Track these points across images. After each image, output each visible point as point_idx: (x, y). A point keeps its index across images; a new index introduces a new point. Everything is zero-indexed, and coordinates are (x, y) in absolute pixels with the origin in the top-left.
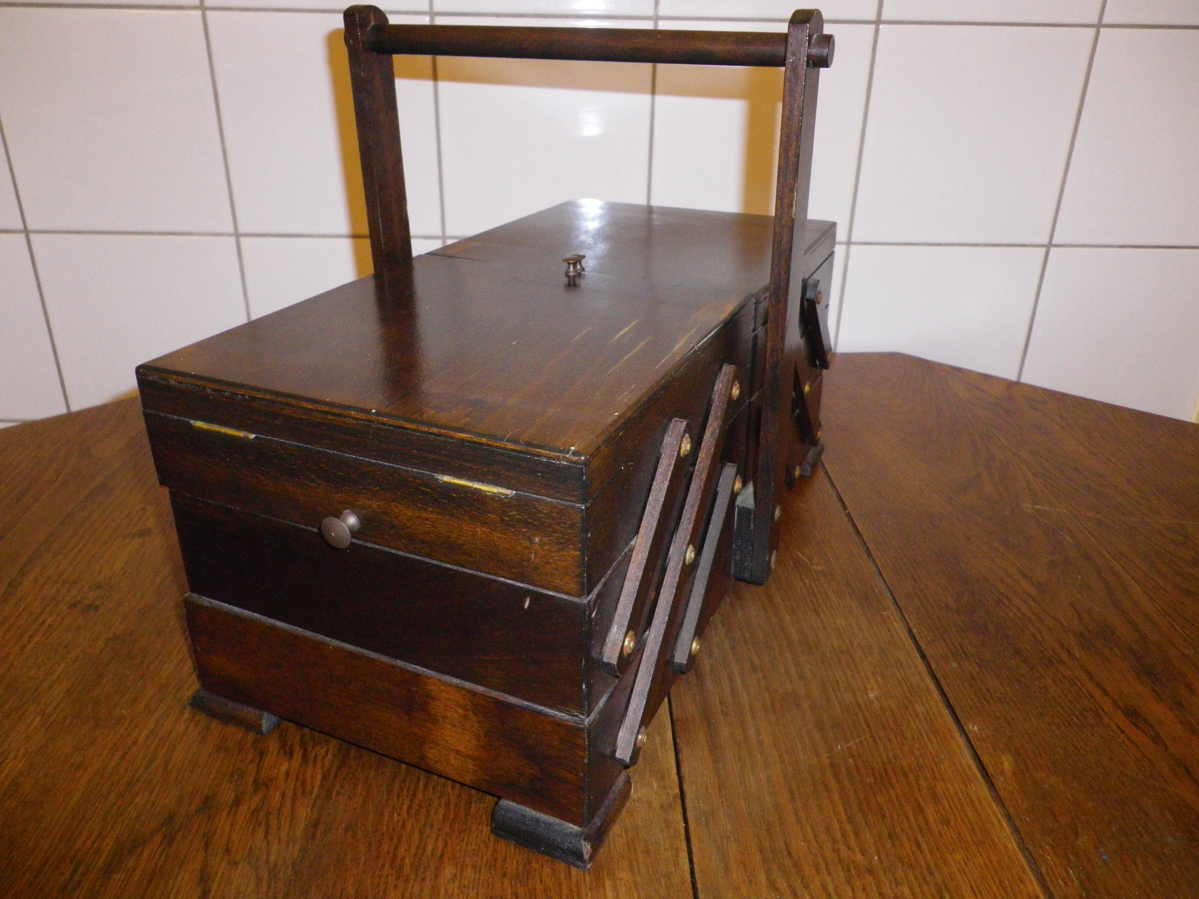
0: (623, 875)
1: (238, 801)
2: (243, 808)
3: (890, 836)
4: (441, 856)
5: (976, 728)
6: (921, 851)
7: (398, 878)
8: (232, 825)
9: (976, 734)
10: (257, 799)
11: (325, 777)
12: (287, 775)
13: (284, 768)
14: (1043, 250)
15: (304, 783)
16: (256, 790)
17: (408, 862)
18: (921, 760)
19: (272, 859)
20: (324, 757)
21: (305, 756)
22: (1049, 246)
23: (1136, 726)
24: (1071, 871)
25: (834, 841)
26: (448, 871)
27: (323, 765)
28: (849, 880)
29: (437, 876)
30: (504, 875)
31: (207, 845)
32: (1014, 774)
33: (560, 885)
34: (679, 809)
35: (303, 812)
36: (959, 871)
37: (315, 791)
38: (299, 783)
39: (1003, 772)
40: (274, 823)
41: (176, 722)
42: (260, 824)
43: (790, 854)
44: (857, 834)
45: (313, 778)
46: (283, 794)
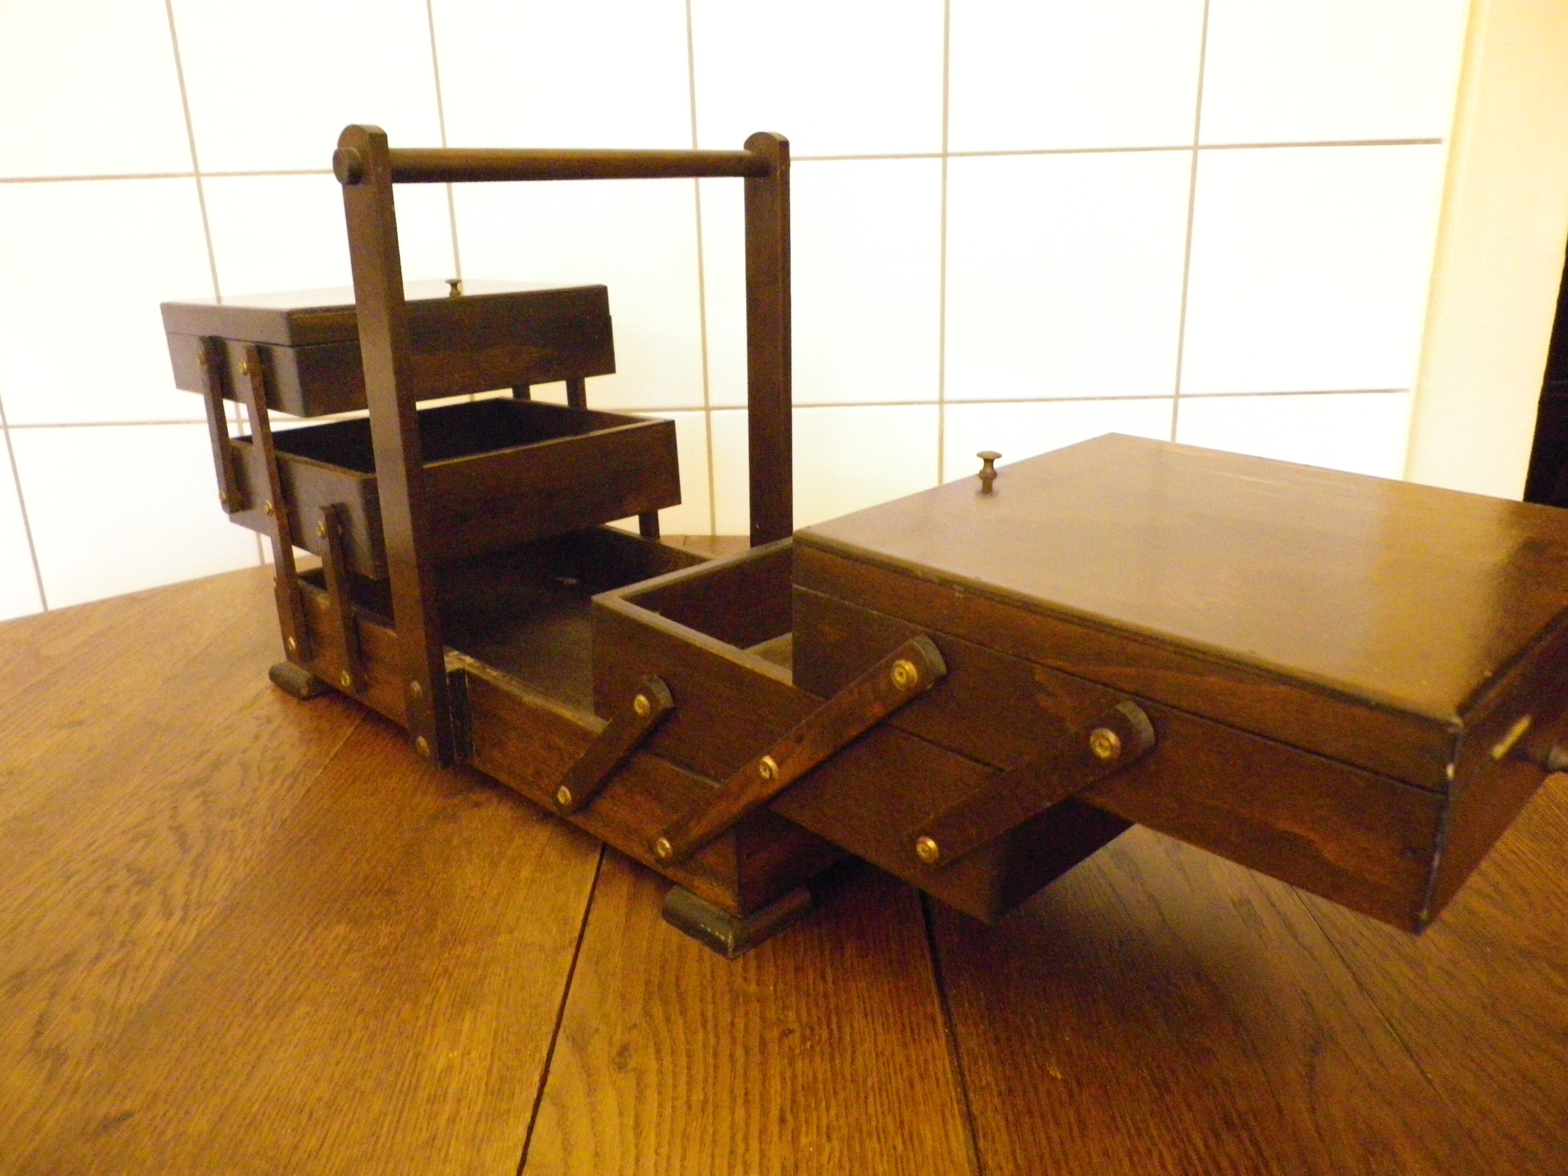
0: (488, 1008)
1: (99, 957)
2: (103, 962)
4: (299, 999)
8: (85, 977)
10: (120, 955)
11: (200, 934)
12: (160, 934)
13: (158, 928)
15: (174, 940)
16: (122, 946)
19: (119, 1003)
20: (205, 917)
21: (184, 917)
26: (302, 1010)
27: (202, 923)
28: (733, 1008)
29: (288, 1014)
30: (361, 1011)
31: (53, 994)
33: (416, 1019)
34: (572, 951)
35: (166, 964)
38: (170, 940)
40: (130, 975)
42: (115, 976)
43: (677, 987)
45: (186, 936)
46: (149, 950)
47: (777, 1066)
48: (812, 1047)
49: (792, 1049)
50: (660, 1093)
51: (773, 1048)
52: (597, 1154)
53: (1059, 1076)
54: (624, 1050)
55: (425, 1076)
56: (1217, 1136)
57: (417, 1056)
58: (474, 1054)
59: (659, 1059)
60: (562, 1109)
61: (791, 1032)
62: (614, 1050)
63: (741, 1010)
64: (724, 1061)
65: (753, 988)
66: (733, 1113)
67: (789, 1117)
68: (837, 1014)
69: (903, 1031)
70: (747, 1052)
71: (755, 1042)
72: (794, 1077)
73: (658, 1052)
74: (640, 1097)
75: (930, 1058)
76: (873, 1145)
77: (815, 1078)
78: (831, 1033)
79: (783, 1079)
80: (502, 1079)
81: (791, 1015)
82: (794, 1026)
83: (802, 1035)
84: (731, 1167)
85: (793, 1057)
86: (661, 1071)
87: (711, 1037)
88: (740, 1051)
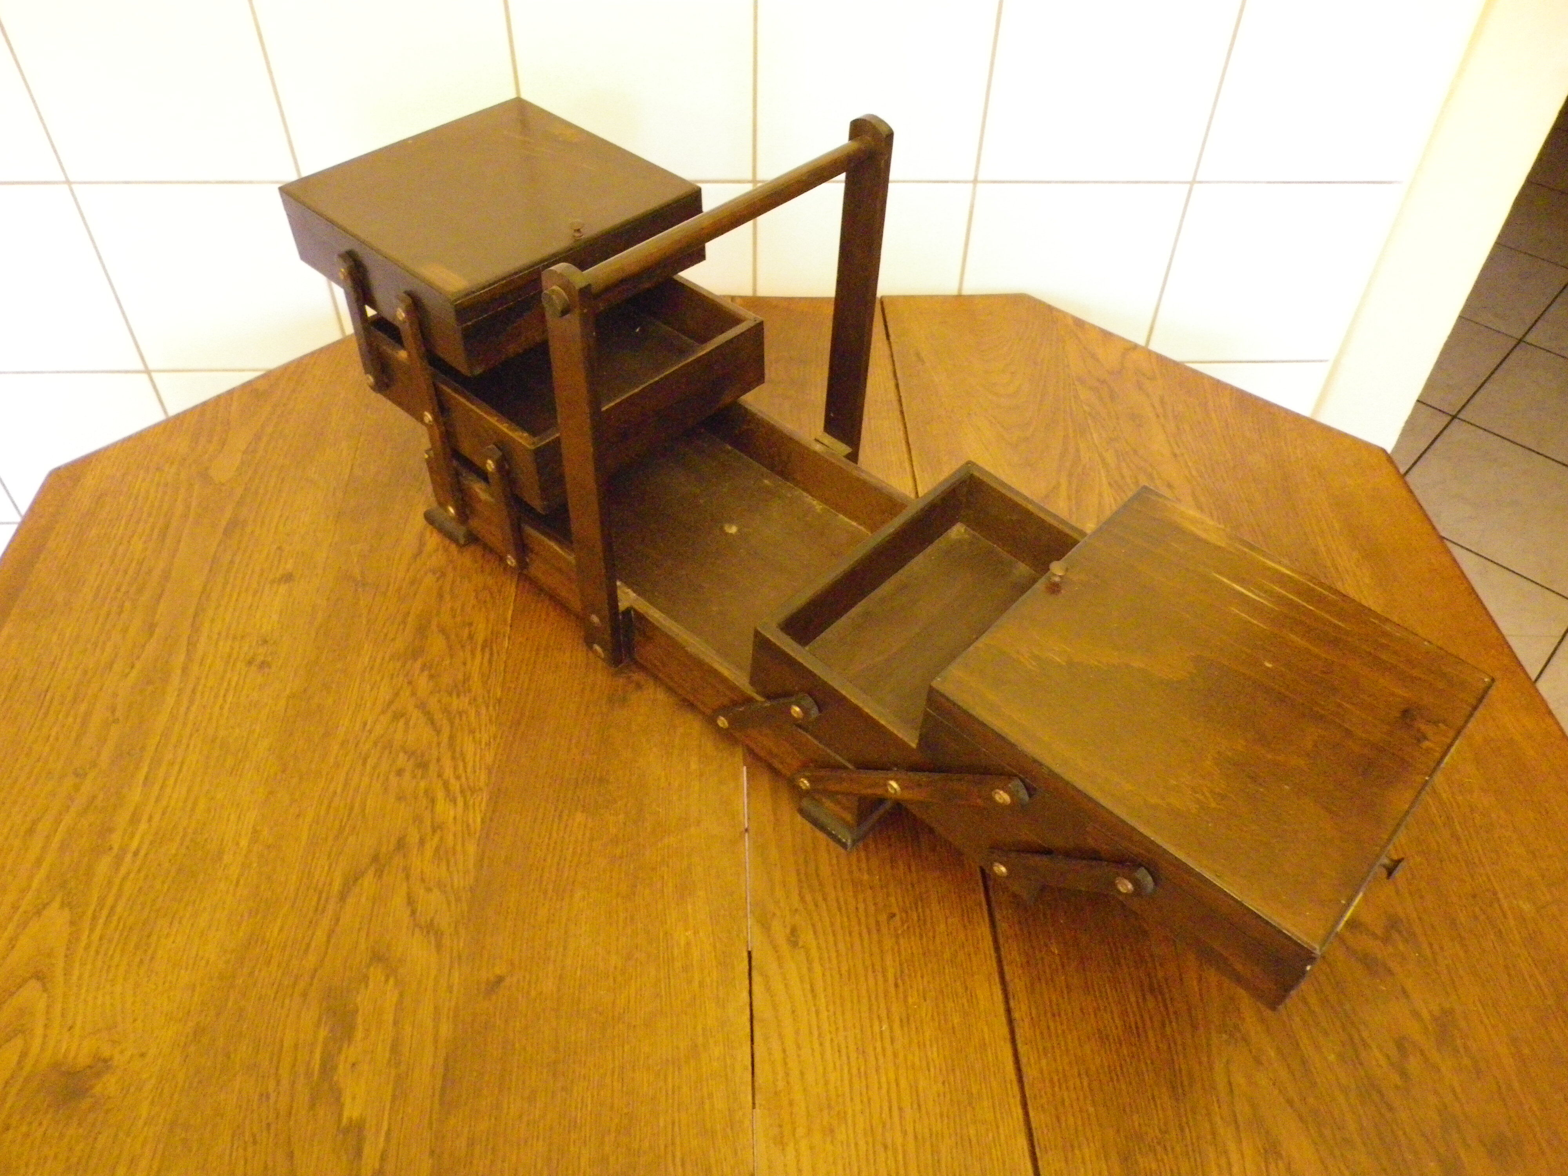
0: (701, 893)
1: (422, 842)
2: (428, 846)
3: (891, 860)
4: (573, 883)
6: (910, 871)
7: (545, 899)
8: (422, 861)
10: (436, 839)
11: (483, 820)
12: (455, 819)
13: (452, 813)
14: (1188, 186)
15: (468, 825)
16: (434, 831)
17: (550, 886)
19: (455, 885)
20: (481, 803)
21: (466, 804)
22: (1194, 182)
25: (851, 865)
26: (579, 894)
27: (481, 810)
28: (855, 895)
29: (571, 897)
30: (618, 894)
31: (408, 877)
33: (656, 902)
35: (472, 849)
36: (933, 885)
37: (478, 833)
38: (465, 826)
40: (452, 858)
41: (362, 775)
42: (442, 859)
43: (818, 875)
44: (868, 859)
45: (475, 821)
46: (455, 835)
47: (888, 943)
48: (908, 927)
49: (896, 929)
50: (822, 965)
51: (884, 930)
52: (793, 1012)
53: (1056, 952)
54: (794, 931)
55: (676, 951)
56: (1144, 999)
57: (665, 933)
58: (701, 933)
59: (817, 938)
60: (766, 977)
61: (894, 915)
62: (788, 931)
63: (861, 897)
64: (856, 939)
65: (866, 877)
66: (866, 980)
67: (899, 981)
68: (921, 900)
69: (962, 915)
70: (869, 932)
71: (872, 921)
72: (899, 952)
73: (815, 933)
74: (810, 969)
75: (980, 937)
76: (950, 1005)
77: (912, 953)
78: (918, 916)
79: (893, 954)
80: (724, 954)
81: (893, 900)
82: (895, 910)
83: (901, 919)
84: (871, 1019)
85: (897, 936)
86: (819, 948)
87: (845, 919)
88: (865, 931)
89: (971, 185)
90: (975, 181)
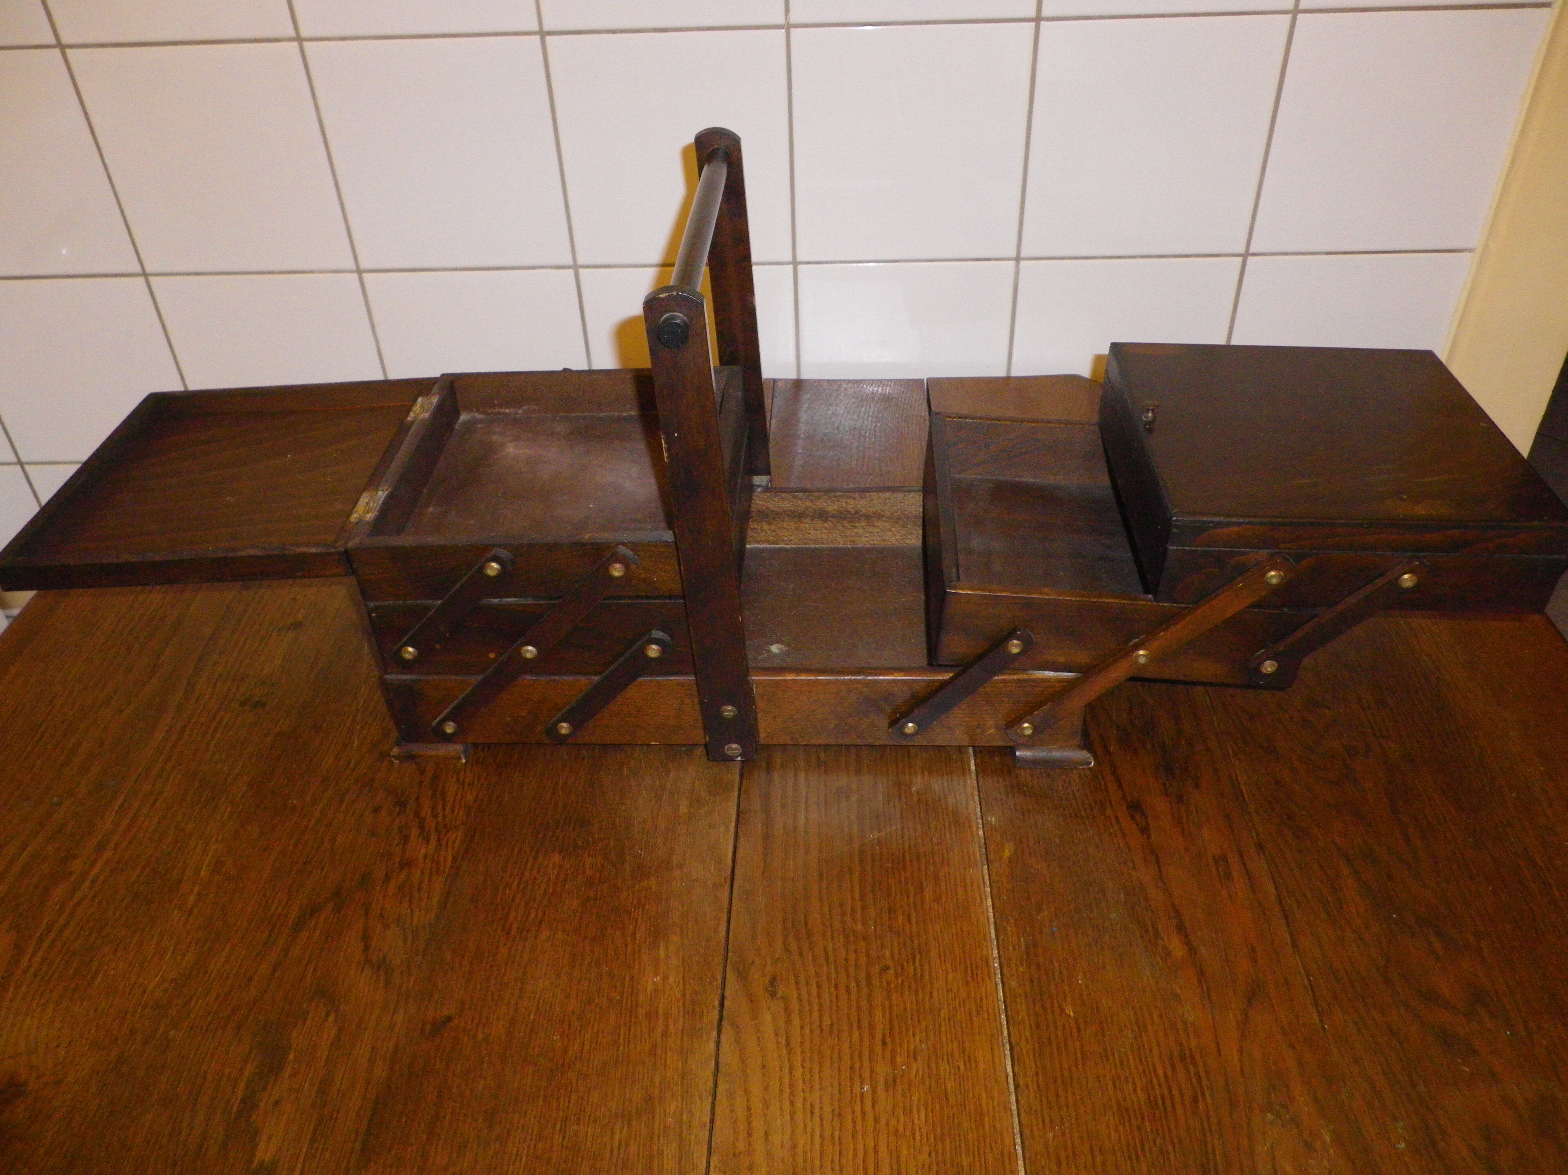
0: (675, 938)
1: (387, 878)
2: (393, 883)
3: (890, 910)
4: (540, 923)
5: (993, 819)
6: (910, 923)
7: (507, 939)
8: (384, 897)
9: (991, 824)
10: (402, 877)
11: (454, 858)
12: (425, 857)
13: (423, 851)
14: (1239, 260)
15: (438, 863)
16: (402, 867)
17: (514, 927)
18: (936, 848)
19: (415, 922)
20: (454, 842)
21: (439, 841)
22: (1245, 256)
23: (1133, 818)
24: (1022, 939)
25: (844, 914)
26: (544, 934)
27: (453, 848)
28: (846, 945)
29: (536, 938)
30: (586, 937)
31: (366, 912)
32: (1010, 860)
33: (626, 946)
34: (727, 888)
35: (438, 885)
36: (935, 939)
37: (447, 870)
38: (434, 863)
39: (1001, 858)
40: (416, 895)
41: (337, 811)
42: (405, 896)
43: (806, 924)
44: (863, 908)
45: (445, 859)
46: (423, 872)
47: (879, 998)
48: (902, 982)
49: (888, 984)
50: (801, 1018)
51: (876, 982)
52: (764, 1067)
53: (1072, 1014)
54: (773, 980)
55: (641, 997)
56: (1173, 1068)
57: (632, 978)
58: (671, 980)
59: (798, 989)
60: (737, 1029)
61: (888, 968)
62: (766, 981)
63: (852, 948)
64: (843, 990)
65: (859, 927)
66: (851, 1035)
67: (888, 1040)
68: (920, 953)
69: (966, 972)
70: (858, 985)
71: (863, 975)
72: (891, 1007)
73: (797, 983)
74: (788, 1021)
75: (984, 995)
76: (944, 1067)
77: (905, 1009)
78: (915, 970)
79: (884, 1009)
80: (693, 1002)
81: (887, 953)
82: (890, 963)
83: (895, 971)
84: (852, 1080)
85: (889, 991)
86: (800, 1000)
87: (833, 970)
88: (853, 985)
89: (1013, 263)
90: (1018, 259)
